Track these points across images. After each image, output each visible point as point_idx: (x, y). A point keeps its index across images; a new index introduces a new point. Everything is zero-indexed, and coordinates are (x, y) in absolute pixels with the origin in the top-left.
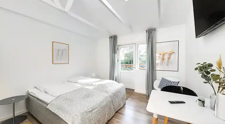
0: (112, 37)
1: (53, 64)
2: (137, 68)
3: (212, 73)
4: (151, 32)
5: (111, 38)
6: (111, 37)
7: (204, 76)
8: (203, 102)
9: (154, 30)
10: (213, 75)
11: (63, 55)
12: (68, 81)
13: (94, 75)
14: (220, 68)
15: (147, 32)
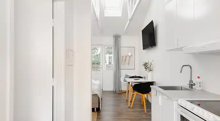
2: (104, 68)
8: (145, 78)
9: (119, 37)
15: (114, 37)
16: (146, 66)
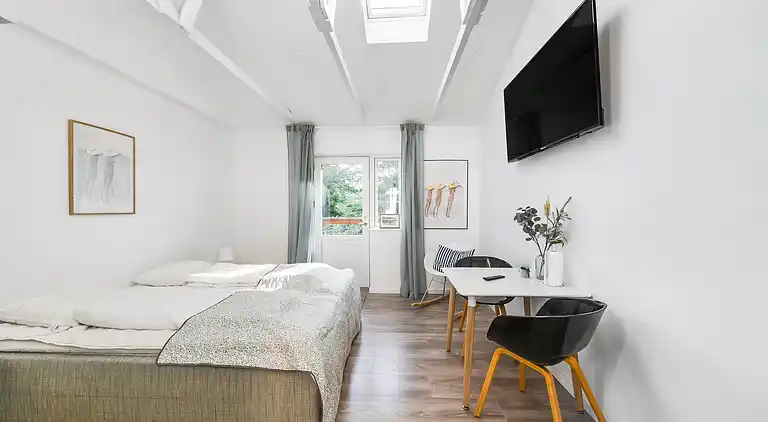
0: (297, 128)
1: (71, 212)
2: (372, 225)
3: (536, 223)
4: (412, 131)
5: (295, 130)
6: (292, 128)
7: (527, 230)
8: (528, 271)
9: (421, 129)
10: (538, 226)
11: (111, 179)
12: (136, 284)
13: (227, 254)
14: (548, 214)
15: (403, 129)
16: (531, 224)
